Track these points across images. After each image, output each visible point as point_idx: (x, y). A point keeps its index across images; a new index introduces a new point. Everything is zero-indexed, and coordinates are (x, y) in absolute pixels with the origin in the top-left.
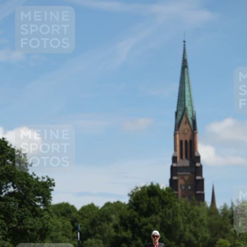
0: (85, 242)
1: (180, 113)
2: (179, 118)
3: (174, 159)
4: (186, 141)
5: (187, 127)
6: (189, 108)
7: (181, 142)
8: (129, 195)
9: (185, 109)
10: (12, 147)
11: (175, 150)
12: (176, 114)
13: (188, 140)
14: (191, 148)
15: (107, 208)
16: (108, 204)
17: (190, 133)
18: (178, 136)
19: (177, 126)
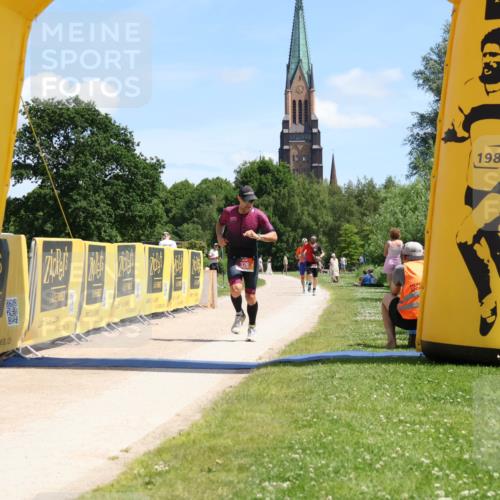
0: (179, 228)
1: (293, 66)
2: (292, 72)
3: (285, 124)
4: (300, 101)
5: (302, 83)
6: (304, 60)
7: (294, 102)
8: (235, 171)
9: (299, 61)
10: (117, 124)
11: (286, 113)
12: (288, 67)
13: (303, 100)
14: (306, 109)
15: (204, 186)
16: (205, 181)
17: (305, 91)
18: (290, 94)
19: (289, 83)
